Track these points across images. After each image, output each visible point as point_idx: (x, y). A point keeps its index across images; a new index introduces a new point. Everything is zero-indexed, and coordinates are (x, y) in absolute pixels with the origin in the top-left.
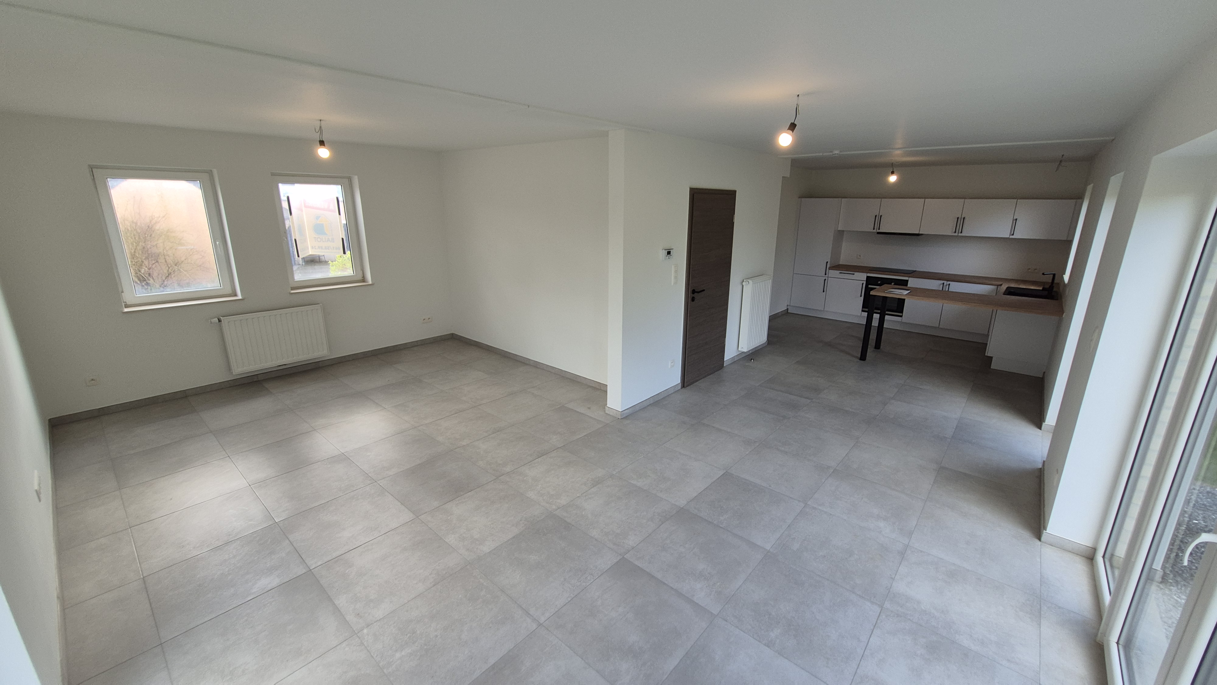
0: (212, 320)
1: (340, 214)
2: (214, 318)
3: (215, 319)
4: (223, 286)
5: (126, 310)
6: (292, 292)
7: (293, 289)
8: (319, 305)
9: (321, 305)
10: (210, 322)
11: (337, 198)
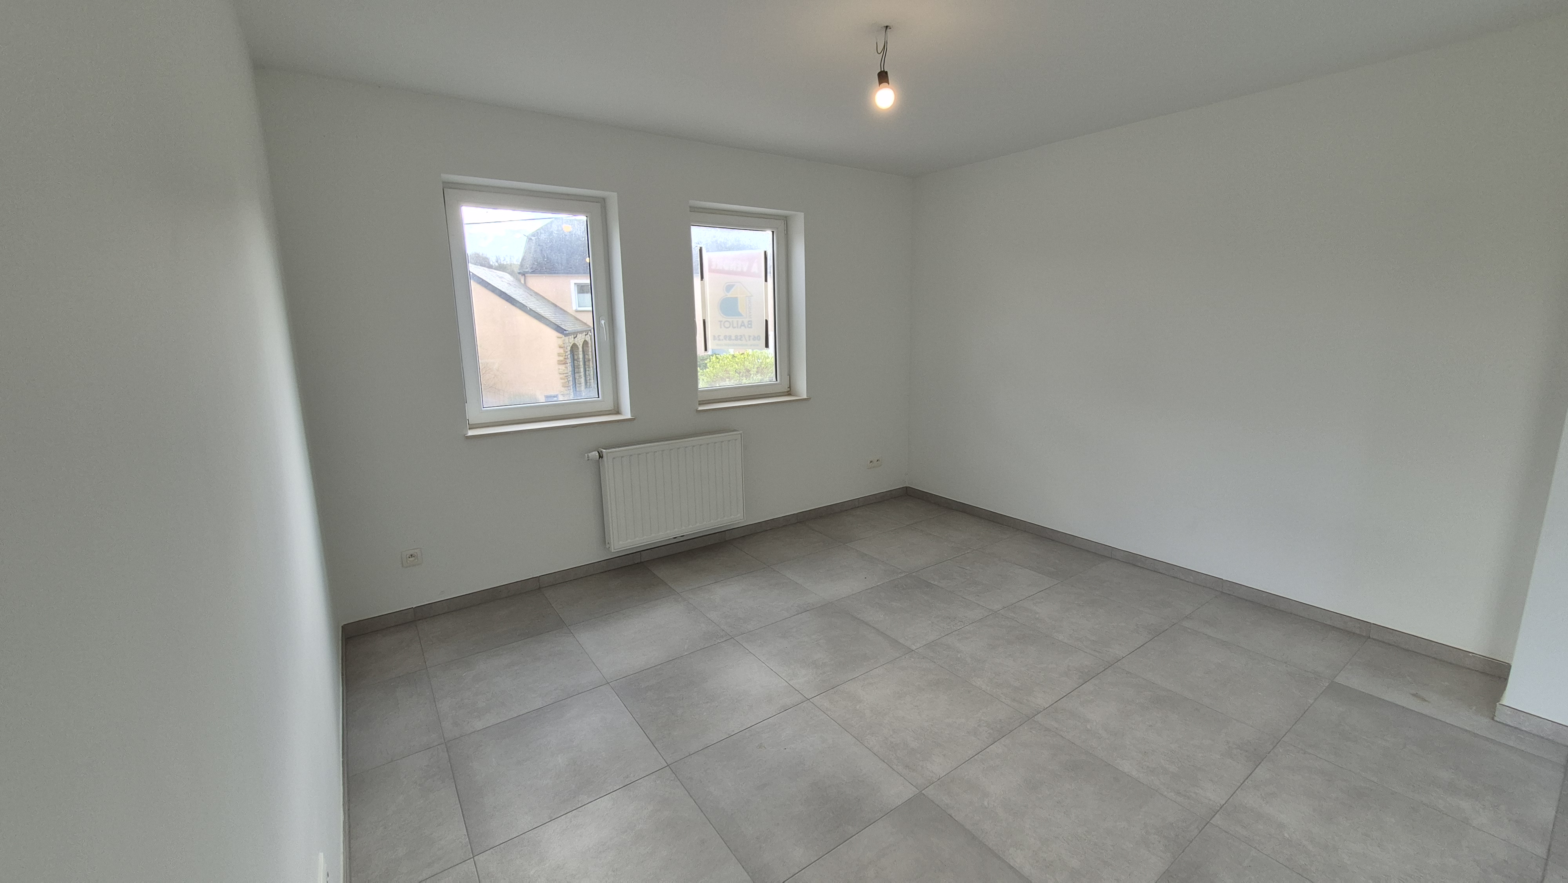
0: (589, 454)
1: (766, 280)
2: (593, 451)
3: (594, 453)
4: (603, 396)
5: (471, 433)
6: (700, 408)
7: (702, 403)
8: (738, 432)
9: (741, 432)
10: (587, 459)
11: (765, 252)
